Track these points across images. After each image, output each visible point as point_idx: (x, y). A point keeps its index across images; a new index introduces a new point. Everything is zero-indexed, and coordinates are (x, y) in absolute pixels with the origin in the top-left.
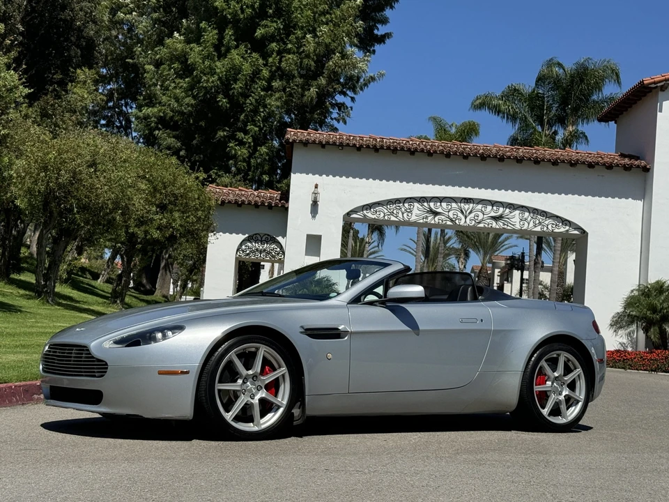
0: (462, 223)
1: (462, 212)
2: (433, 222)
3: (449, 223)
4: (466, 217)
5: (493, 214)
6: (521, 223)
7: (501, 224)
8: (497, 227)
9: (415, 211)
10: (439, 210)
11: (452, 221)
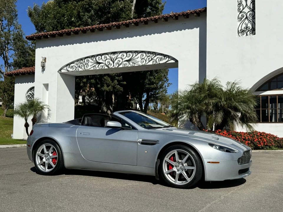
0: (112, 66)
1: (112, 60)
2: (98, 68)
3: (106, 68)
4: (114, 63)
5: (127, 59)
6: (142, 61)
7: (131, 63)
8: (130, 66)
9: (90, 64)
10: (101, 61)
11: (107, 66)
